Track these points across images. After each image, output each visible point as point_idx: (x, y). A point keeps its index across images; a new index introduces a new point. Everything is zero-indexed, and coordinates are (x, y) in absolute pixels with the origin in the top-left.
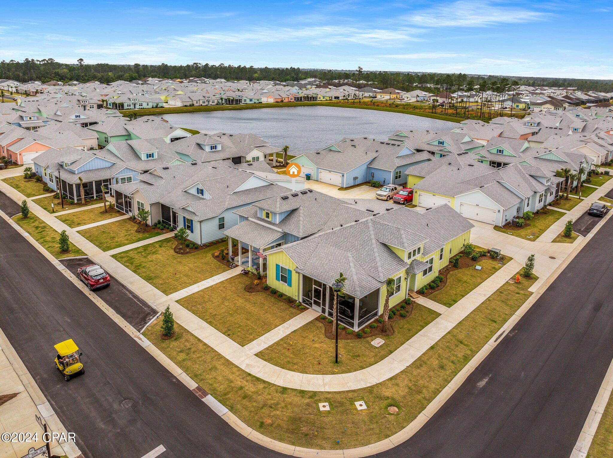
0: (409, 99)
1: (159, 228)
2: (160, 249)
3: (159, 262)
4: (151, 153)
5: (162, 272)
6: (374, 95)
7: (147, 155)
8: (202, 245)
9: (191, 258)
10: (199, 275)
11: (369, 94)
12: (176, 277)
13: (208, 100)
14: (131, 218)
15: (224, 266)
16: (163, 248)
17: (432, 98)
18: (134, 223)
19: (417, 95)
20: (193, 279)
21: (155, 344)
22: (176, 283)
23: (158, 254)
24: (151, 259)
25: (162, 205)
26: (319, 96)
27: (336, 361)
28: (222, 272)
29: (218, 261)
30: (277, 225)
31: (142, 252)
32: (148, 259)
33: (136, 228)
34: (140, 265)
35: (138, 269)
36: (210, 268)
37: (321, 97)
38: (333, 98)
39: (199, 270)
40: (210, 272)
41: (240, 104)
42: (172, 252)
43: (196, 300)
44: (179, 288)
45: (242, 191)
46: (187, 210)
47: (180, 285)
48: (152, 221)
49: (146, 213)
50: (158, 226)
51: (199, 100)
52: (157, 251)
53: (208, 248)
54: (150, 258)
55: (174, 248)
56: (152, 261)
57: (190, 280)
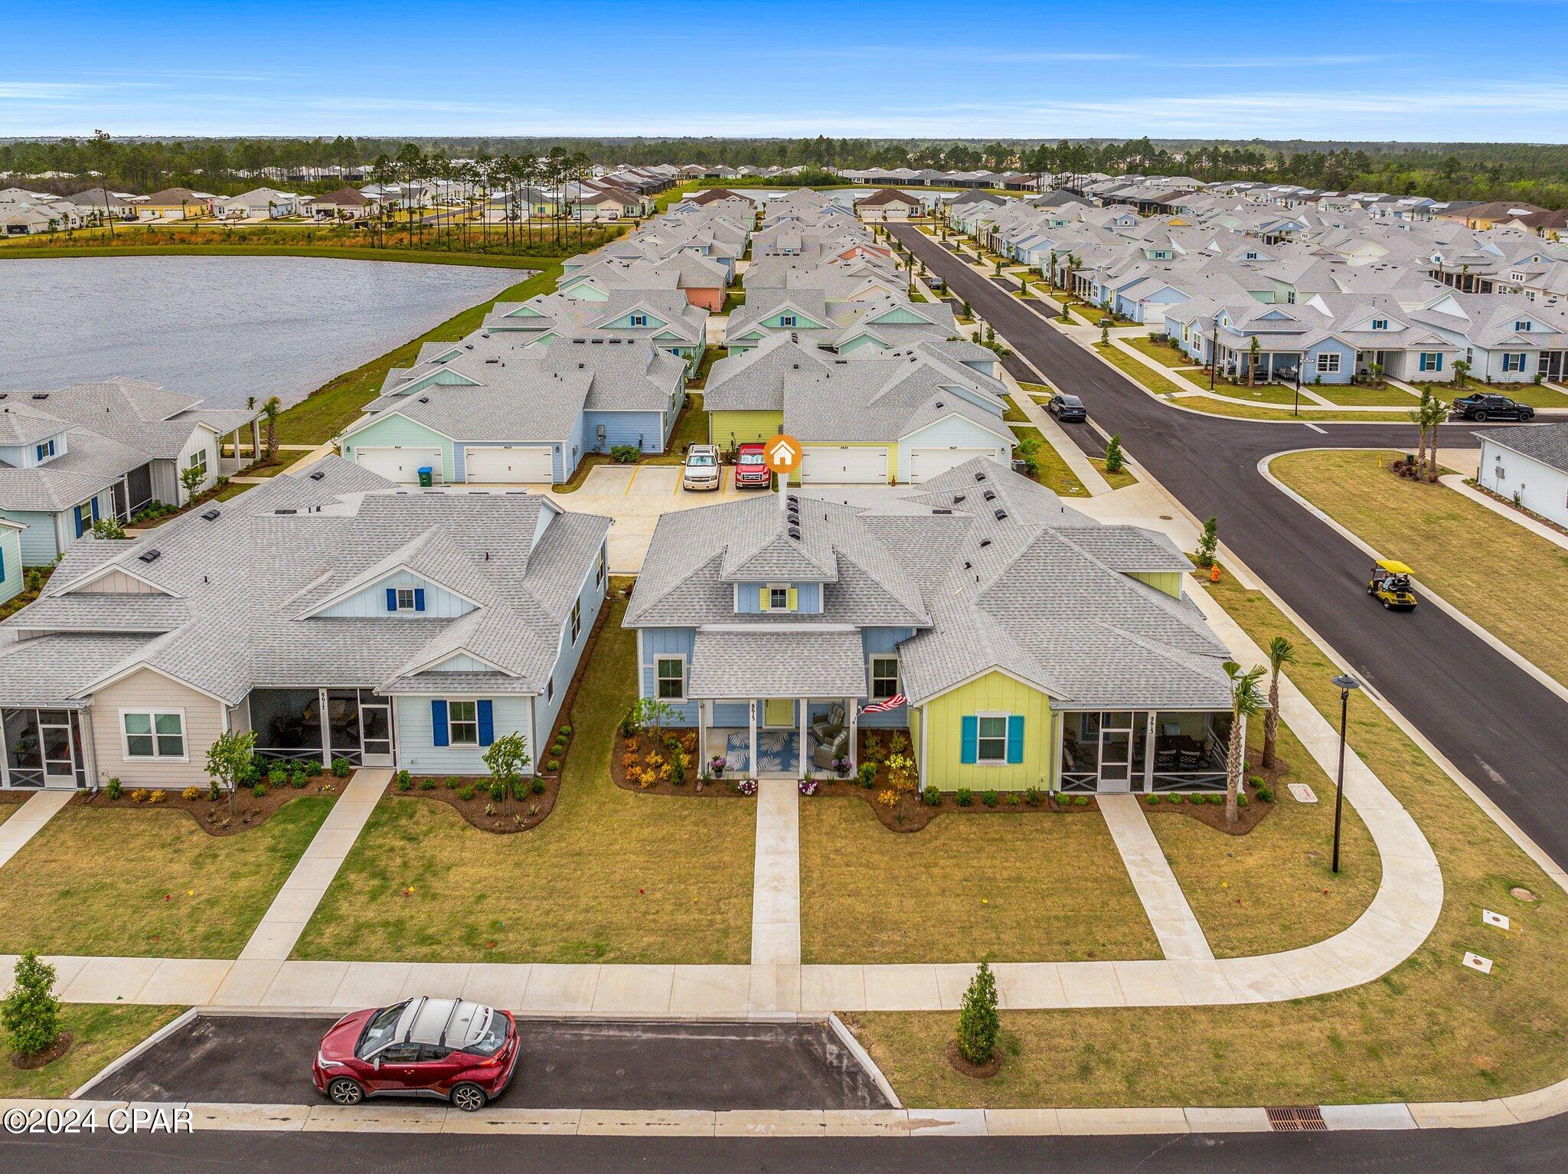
0: (245, 215)
1: (287, 783)
2: (426, 848)
3: (512, 887)
5: (588, 911)
6: (127, 211)
8: (539, 774)
10: (712, 858)
12: (663, 900)
14: (87, 796)
15: (722, 799)
16: (431, 841)
17: (316, 207)
19: (271, 202)
20: (720, 879)
21: (990, 1103)
22: (699, 915)
23: (456, 865)
27: (1335, 869)
29: (673, 794)
30: (824, 616)
33: (189, 824)
36: (695, 823)
39: (680, 848)
42: (485, 838)
44: (734, 922)
46: (445, 673)
47: (720, 912)
53: (568, 774)
56: (484, 897)
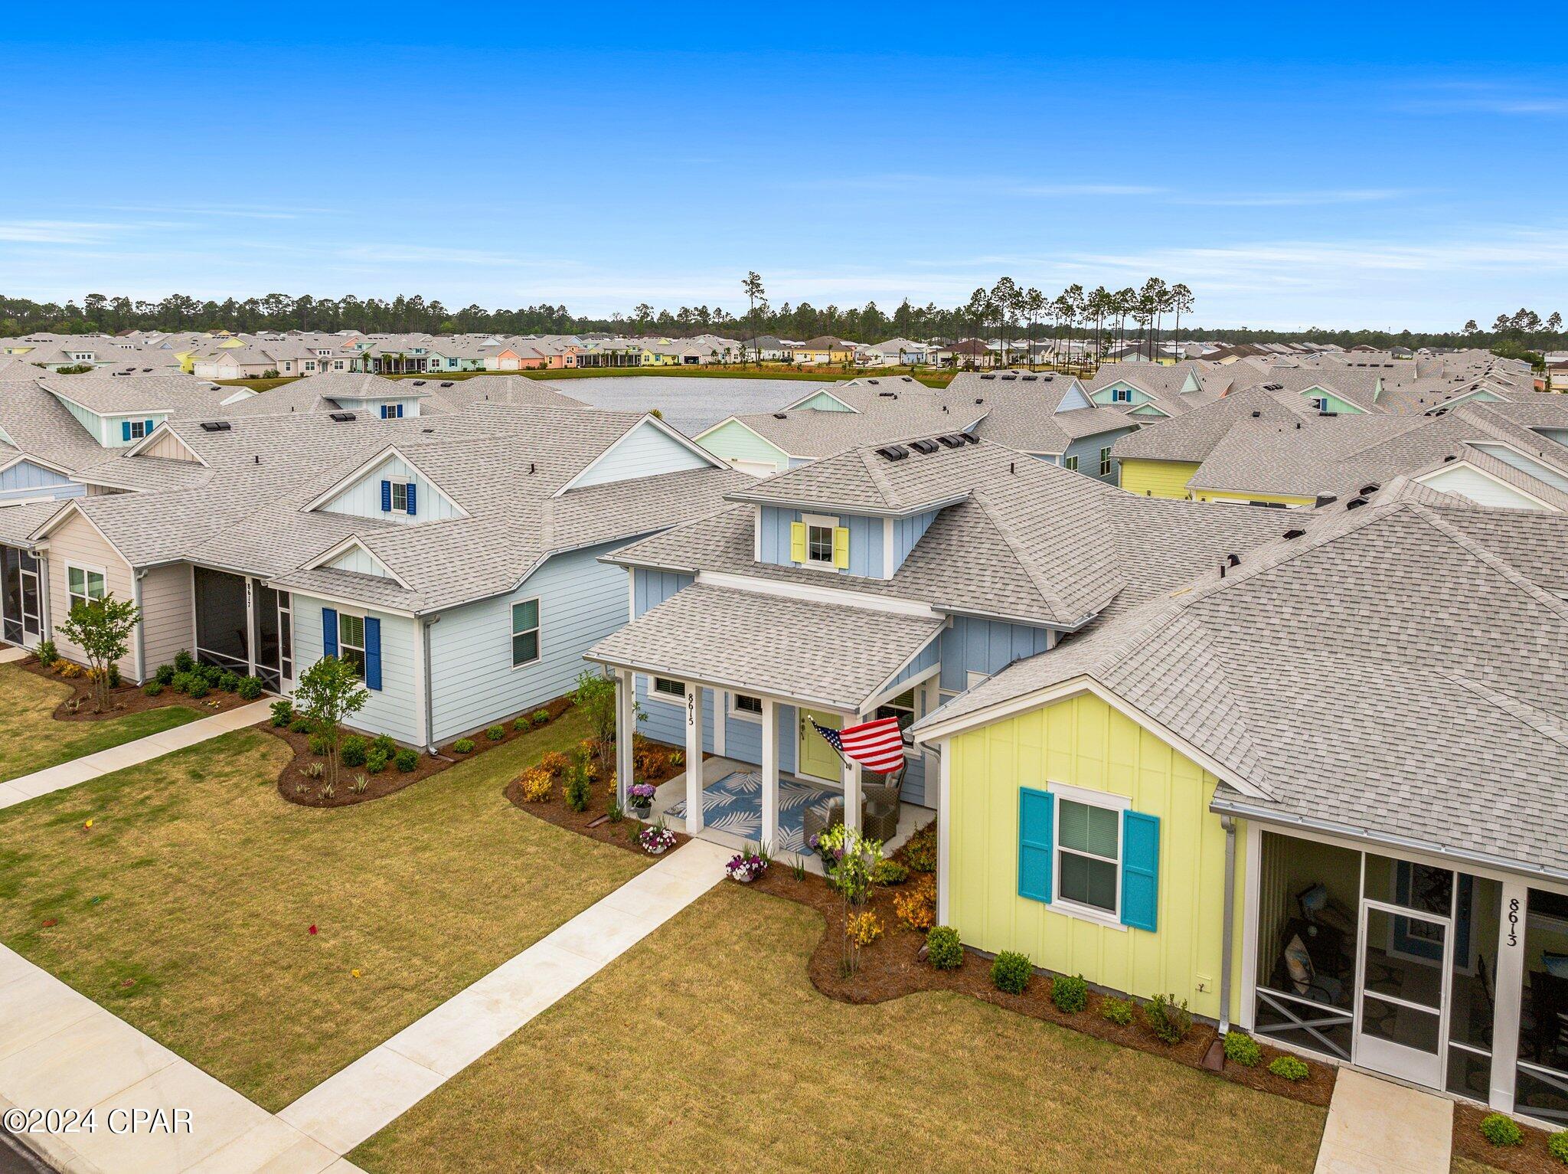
0: (879, 361)
1: (185, 688)
2: (194, 790)
3: (196, 864)
4: (143, 420)
5: (217, 928)
7: (126, 425)
8: (433, 750)
9: (387, 822)
10: (475, 921)
11: (772, 352)
12: (321, 954)
13: (324, 360)
14: (34, 658)
15: (606, 848)
16: (210, 784)
17: (941, 355)
18: (49, 677)
19: (901, 350)
20: (441, 956)
22: (325, 996)
23: (187, 817)
24: (138, 852)
25: (204, 575)
26: (646, 353)
28: (607, 885)
29: (552, 821)
30: (888, 584)
31: (85, 815)
32: (122, 852)
33: (54, 701)
34: (70, 895)
35: (53, 922)
36: (526, 867)
37: (651, 355)
38: (682, 361)
39: (457, 891)
40: (531, 895)
41: (419, 372)
42: (269, 800)
43: (508, 1119)
44: (354, 1031)
45: (601, 486)
46: (343, 573)
47: (363, 1006)
48: (148, 661)
49: (117, 613)
50: (181, 678)
51: (296, 360)
52: (174, 801)
53: (473, 762)
54: (133, 843)
55: (275, 773)
56: (149, 863)
57: (416, 961)
